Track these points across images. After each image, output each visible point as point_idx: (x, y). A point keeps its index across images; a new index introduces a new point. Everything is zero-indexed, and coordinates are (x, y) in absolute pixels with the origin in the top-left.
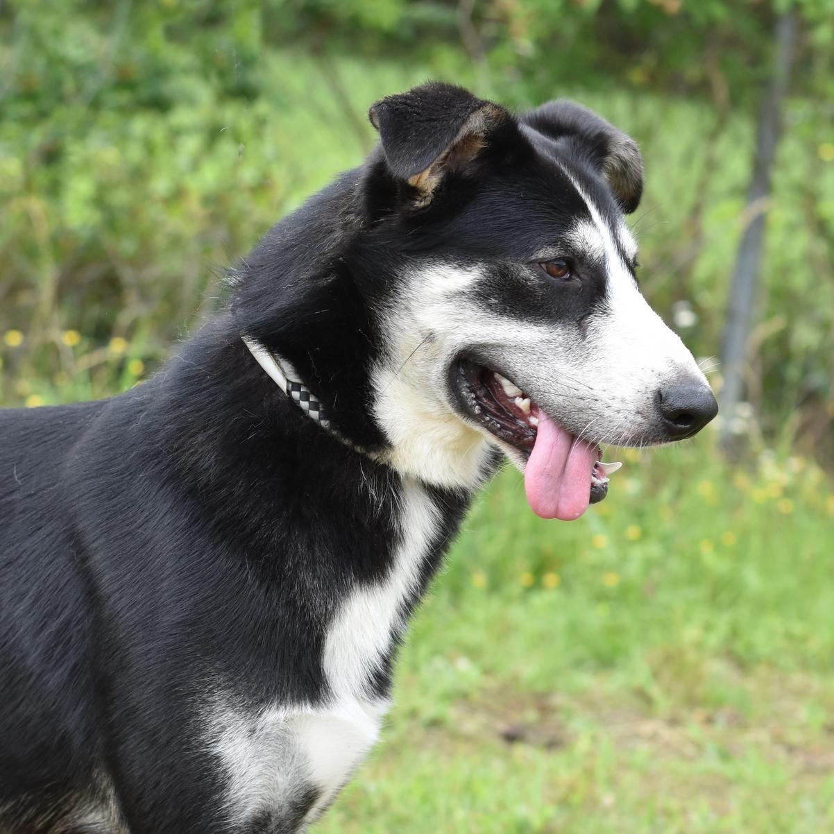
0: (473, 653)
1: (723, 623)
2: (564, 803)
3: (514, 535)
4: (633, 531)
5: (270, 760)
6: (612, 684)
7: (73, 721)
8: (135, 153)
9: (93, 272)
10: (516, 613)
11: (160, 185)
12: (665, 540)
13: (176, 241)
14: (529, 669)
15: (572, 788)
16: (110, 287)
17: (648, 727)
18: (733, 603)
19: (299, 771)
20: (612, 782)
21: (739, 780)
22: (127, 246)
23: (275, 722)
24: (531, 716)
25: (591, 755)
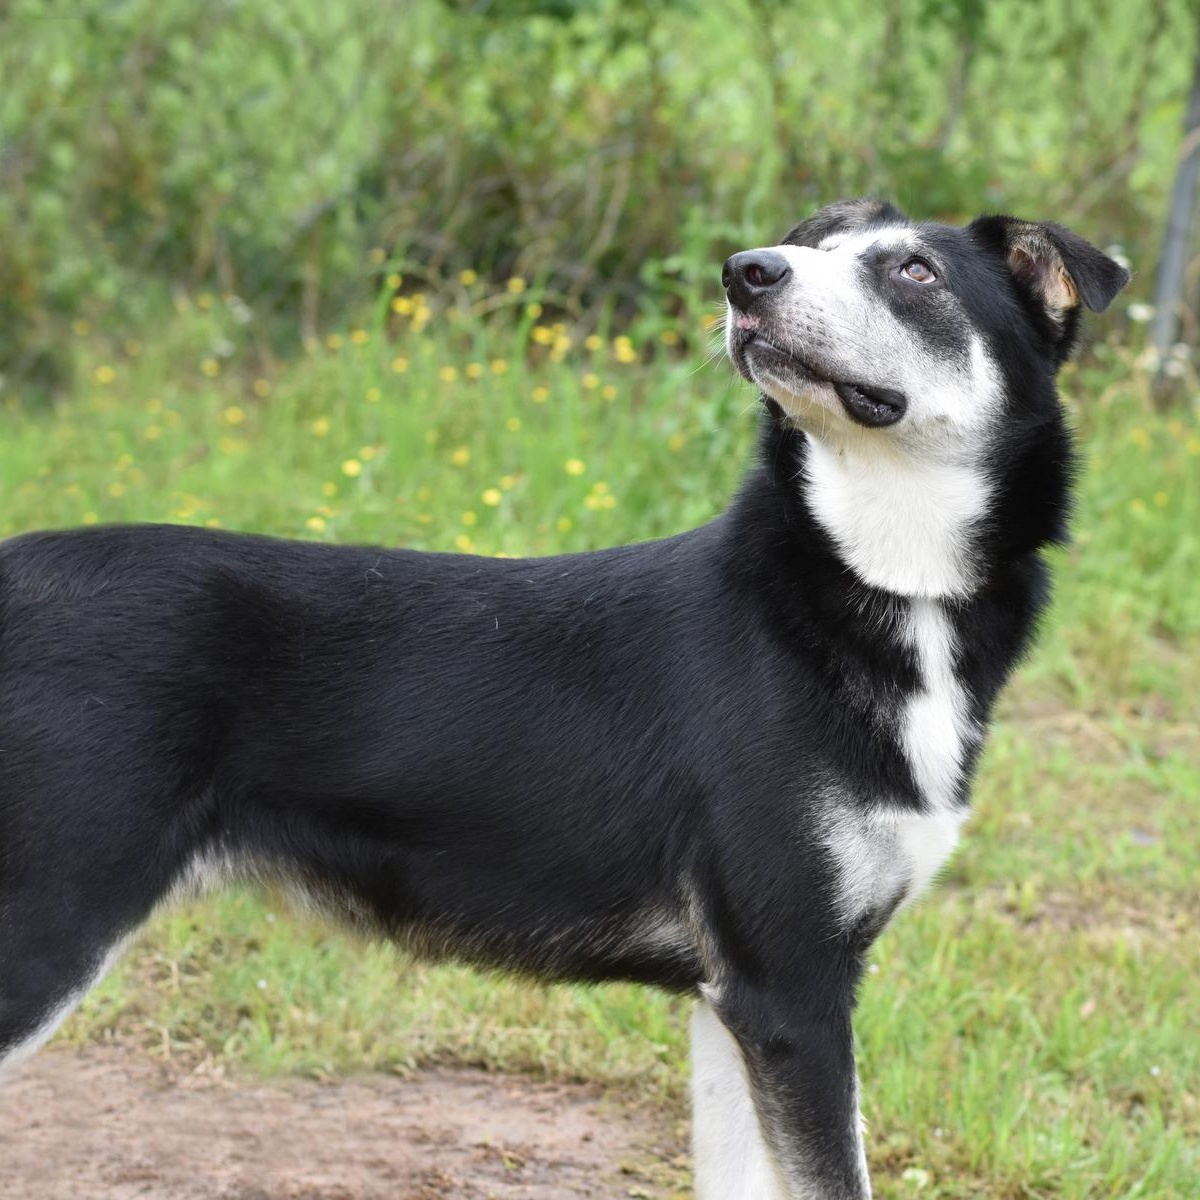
13: (577, 151)
16: (507, 200)
21: (1166, 790)
22: (525, 155)
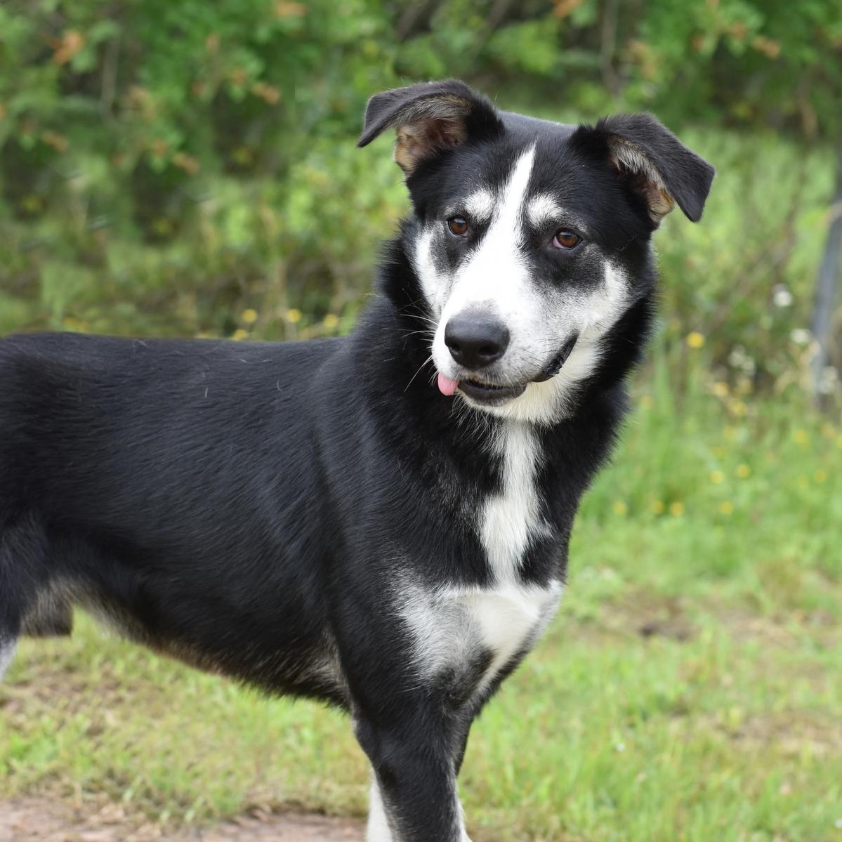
0: (615, 565)
1: (816, 543)
2: (693, 681)
3: (648, 473)
4: (742, 470)
5: (450, 627)
6: (727, 591)
7: (307, 586)
8: (344, 172)
9: (310, 267)
10: (649, 535)
11: (364, 196)
12: (769, 476)
14: (661, 578)
15: (699, 670)
16: (325, 278)
17: (757, 624)
18: (825, 527)
19: (474, 635)
20: (731, 667)
21: (831, 666)
22: (337, 246)
23: (451, 598)
24: (662, 615)
25: (713, 645)
